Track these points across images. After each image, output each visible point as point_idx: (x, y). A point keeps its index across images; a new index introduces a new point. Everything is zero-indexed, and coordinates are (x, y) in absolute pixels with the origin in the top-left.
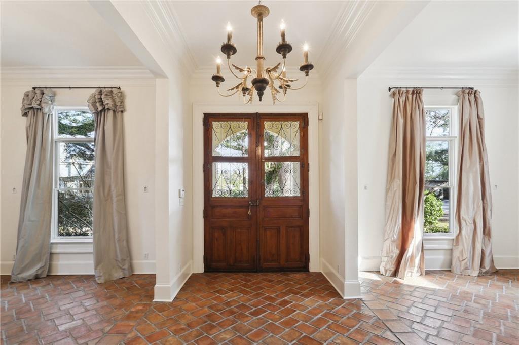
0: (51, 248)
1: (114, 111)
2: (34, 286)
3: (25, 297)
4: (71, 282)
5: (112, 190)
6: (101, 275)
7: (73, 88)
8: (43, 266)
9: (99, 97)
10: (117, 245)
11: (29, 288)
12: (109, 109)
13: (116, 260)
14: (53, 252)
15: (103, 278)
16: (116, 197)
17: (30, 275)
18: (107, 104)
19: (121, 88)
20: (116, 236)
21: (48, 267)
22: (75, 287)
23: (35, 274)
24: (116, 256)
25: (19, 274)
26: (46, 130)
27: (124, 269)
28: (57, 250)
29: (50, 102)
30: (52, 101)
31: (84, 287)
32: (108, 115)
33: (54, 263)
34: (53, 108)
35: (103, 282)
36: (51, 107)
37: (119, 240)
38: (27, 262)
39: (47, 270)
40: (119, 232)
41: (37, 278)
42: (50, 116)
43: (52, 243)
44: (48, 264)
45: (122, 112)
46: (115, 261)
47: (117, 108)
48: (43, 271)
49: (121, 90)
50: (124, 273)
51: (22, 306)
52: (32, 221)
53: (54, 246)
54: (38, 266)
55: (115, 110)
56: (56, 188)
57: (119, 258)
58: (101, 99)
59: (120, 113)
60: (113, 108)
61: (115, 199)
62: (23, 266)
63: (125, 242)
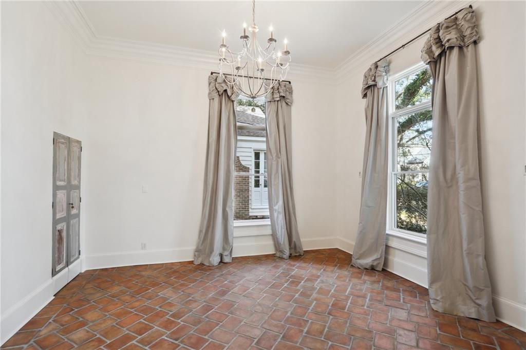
0: (387, 239)
1: (461, 48)
2: (366, 278)
3: (351, 288)
4: (401, 289)
5: (457, 173)
6: (438, 298)
7: (405, 44)
8: (379, 258)
9: (436, 36)
10: (466, 261)
11: (360, 278)
12: (451, 48)
13: (465, 285)
14: (390, 245)
15: (440, 304)
16: (464, 182)
17: (367, 264)
18: (448, 40)
19: (472, 5)
20: (465, 246)
21: (383, 260)
22: (402, 300)
23: (371, 264)
24: (466, 280)
25: (358, 259)
26: (381, 106)
27: (479, 305)
28: (393, 243)
29: (384, 74)
30: (387, 72)
31: (412, 307)
32: (451, 56)
33: (390, 257)
34: (387, 79)
35: (440, 310)
36: (385, 79)
37: (470, 253)
38: (364, 249)
39: (382, 264)
40: (471, 240)
41: (372, 269)
42: (385, 89)
43: (387, 234)
44: (384, 258)
45: (475, 43)
46: (463, 286)
47: (466, 40)
48: (379, 263)
49: (474, 8)
50: (478, 312)
51: (343, 297)
52: (369, 207)
53: (390, 238)
54: (375, 257)
55: (462, 44)
56: (393, 171)
57: (471, 283)
58: (439, 37)
59: (471, 48)
60: (458, 42)
61: (462, 186)
62: (362, 252)
63: (481, 260)
